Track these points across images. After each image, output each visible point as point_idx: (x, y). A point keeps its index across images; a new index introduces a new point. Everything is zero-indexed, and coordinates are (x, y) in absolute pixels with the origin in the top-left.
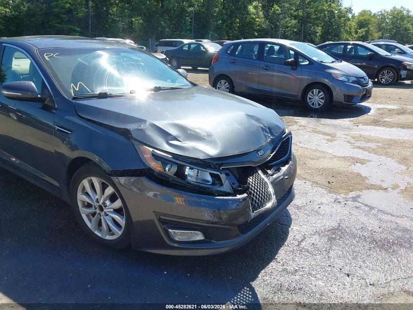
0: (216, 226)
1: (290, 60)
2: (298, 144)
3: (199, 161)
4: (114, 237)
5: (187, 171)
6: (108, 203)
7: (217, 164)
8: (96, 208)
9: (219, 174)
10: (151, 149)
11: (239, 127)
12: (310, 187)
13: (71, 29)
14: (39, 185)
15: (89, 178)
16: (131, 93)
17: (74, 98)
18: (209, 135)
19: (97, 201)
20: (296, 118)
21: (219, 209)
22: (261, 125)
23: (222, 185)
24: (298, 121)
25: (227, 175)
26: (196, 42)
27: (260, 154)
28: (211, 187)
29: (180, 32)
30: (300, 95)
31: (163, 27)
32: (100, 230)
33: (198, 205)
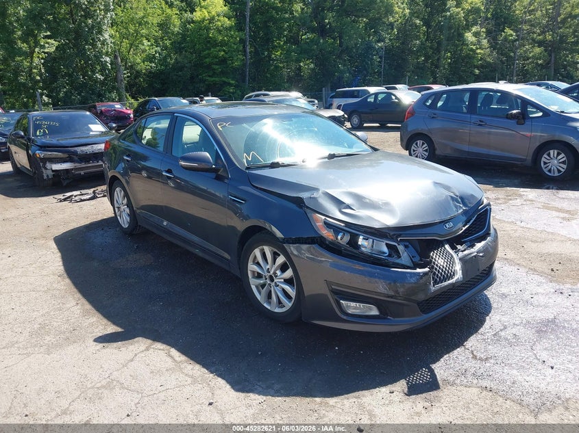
0: (392, 300)
1: (515, 112)
2: (518, 223)
3: (373, 231)
4: (284, 310)
5: (361, 241)
6: (278, 273)
7: (395, 235)
8: (266, 279)
9: (396, 244)
10: (323, 217)
11: (422, 196)
12: (525, 274)
13: (225, 82)
14: (207, 257)
15: (261, 247)
16: (303, 162)
17: (247, 168)
18: (387, 204)
19: (268, 271)
20: (522, 189)
21: (395, 282)
22: (452, 195)
23: (399, 257)
24: (524, 193)
25: (406, 247)
26: (387, 91)
27: (447, 226)
28: (387, 258)
29: (365, 76)
30: (530, 158)
31: (342, 72)
32: (269, 303)
33: (371, 275)
